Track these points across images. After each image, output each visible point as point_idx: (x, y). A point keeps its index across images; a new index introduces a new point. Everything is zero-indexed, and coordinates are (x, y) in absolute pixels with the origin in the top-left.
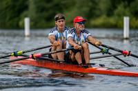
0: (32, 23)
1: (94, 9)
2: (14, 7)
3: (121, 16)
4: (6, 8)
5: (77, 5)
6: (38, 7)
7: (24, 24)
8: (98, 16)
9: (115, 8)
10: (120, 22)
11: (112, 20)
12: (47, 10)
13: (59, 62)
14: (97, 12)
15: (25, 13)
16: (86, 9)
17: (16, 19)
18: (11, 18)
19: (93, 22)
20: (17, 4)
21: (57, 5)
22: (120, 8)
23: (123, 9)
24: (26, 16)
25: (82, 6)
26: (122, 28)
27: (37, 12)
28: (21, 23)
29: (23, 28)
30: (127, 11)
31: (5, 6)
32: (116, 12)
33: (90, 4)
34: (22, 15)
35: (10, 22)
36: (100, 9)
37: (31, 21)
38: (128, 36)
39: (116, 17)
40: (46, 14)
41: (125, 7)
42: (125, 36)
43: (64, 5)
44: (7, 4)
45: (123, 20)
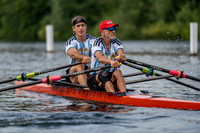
0: (57, 34)
1: (147, 11)
2: (30, 9)
3: (185, 22)
4: (20, 11)
5: (122, 6)
6: (65, 10)
7: (45, 34)
8: (152, 22)
9: (178, 9)
10: (186, 31)
11: (173, 28)
14: (151, 17)
15: (47, 18)
16: (134, 12)
17: (33, 28)
18: (26, 26)
19: (145, 31)
20: (36, 5)
21: (93, 6)
22: (185, 10)
23: (189, 11)
24: (48, 23)
25: (129, 8)
26: (187, 39)
27: (64, 17)
28: (40, 33)
29: (44, 40)
30: (194, 14)
31: (17, 8)
32: (179, 15)
33: (141, 4)
34: (42, 22)
36: (155, 12)
37: (56, 30)
38: (196, 51)
39: (179, 24)
41: (192, 9)
42: (192, 51)
43: (103, 6)
44: (21, 4)
45: (189, 28)
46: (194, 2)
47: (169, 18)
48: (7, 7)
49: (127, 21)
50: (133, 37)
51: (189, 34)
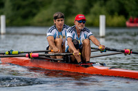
0: (8, 21)
6: (14, 5)
10: (96, 21)
12: (24, 8)
13: (57, 61)
16: (62, 7)
21: (33, 3)
24: (2, 14)
26: (98, 26)
27: (13, 10)
30: (103, 10)
32: (92, 10)
33: (67, 2)
36: (76, 8)
37: (7, 18)
38: (104, 35)
40: (22, 12)
46: (102, 2)
47: (86, 12)
51: (99, 23)
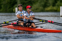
1: (47, 3)
2: (11, 3)
3: (59, 6)
4: (7, 3)
5: (39, 1)
9: (56, 2)
10: (59, 9)
11: (55, 8)
14: (48, 5)
15: (16, 5)
16: (43, 3)
17: (12, 8)
18: (9, 8)
19: (46, 9)
20: (12, 1)
23: (60, 3)
24: (16, 7)
25: (41, 2)
28: (14, 10)
32: (57, 4)
33: (45, 1)
34: (14, 6)
35: (9, 10)
36: (49, 3)
39: (57, 7)
42: (61, 15)
43: (33, 1)
44: (8, 1)
45: (60, 8)
47: (54, 5)
48: (3, 2)
49: (40, 6)
50: (42, 11)
51: (60, 10)
